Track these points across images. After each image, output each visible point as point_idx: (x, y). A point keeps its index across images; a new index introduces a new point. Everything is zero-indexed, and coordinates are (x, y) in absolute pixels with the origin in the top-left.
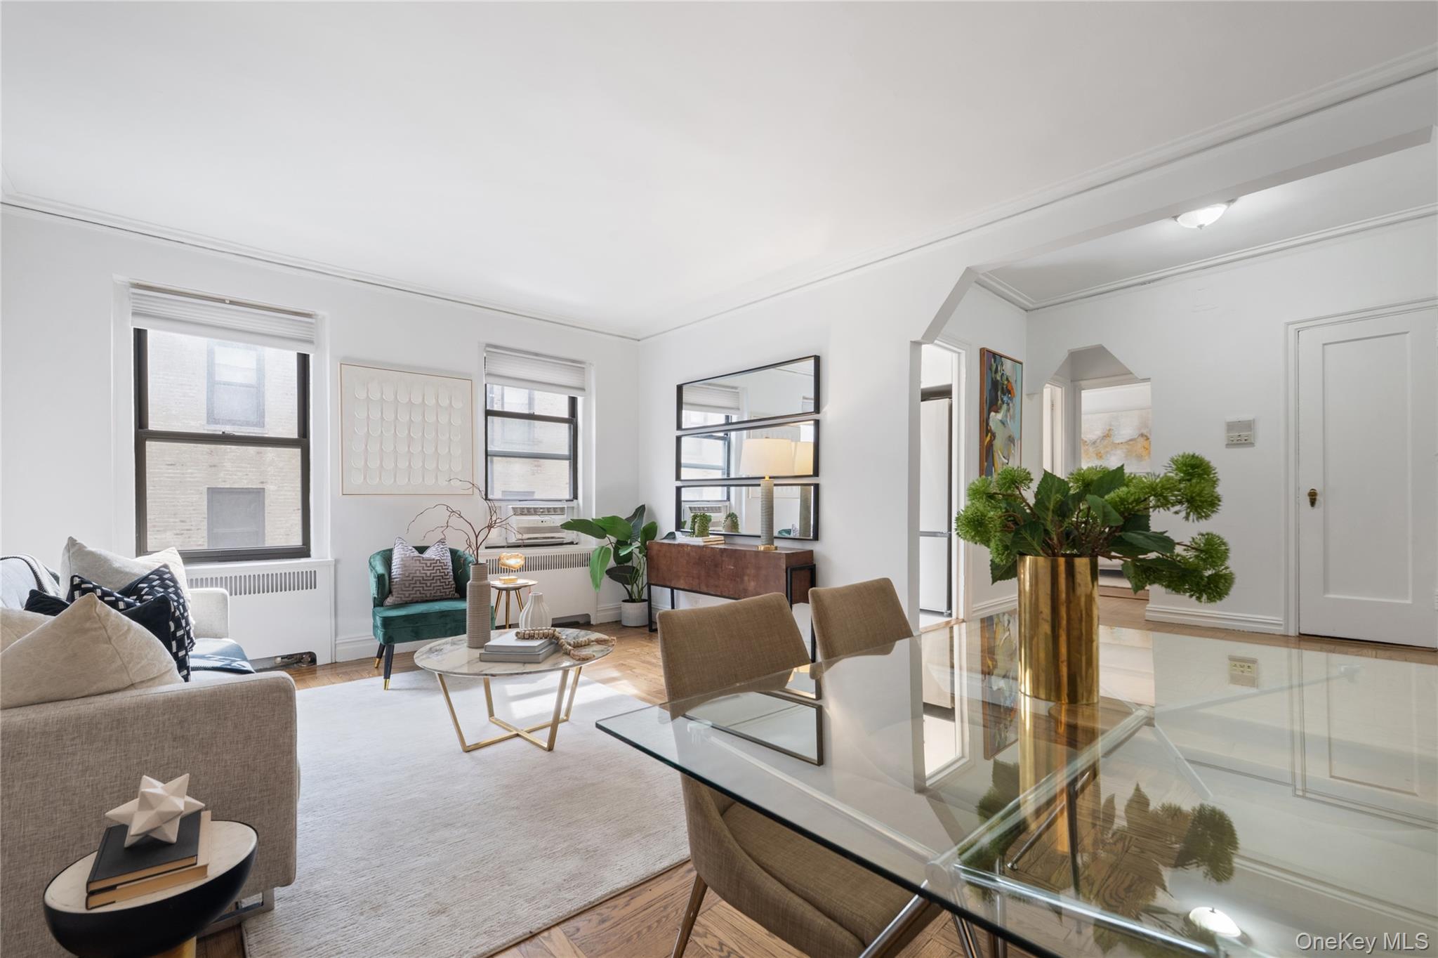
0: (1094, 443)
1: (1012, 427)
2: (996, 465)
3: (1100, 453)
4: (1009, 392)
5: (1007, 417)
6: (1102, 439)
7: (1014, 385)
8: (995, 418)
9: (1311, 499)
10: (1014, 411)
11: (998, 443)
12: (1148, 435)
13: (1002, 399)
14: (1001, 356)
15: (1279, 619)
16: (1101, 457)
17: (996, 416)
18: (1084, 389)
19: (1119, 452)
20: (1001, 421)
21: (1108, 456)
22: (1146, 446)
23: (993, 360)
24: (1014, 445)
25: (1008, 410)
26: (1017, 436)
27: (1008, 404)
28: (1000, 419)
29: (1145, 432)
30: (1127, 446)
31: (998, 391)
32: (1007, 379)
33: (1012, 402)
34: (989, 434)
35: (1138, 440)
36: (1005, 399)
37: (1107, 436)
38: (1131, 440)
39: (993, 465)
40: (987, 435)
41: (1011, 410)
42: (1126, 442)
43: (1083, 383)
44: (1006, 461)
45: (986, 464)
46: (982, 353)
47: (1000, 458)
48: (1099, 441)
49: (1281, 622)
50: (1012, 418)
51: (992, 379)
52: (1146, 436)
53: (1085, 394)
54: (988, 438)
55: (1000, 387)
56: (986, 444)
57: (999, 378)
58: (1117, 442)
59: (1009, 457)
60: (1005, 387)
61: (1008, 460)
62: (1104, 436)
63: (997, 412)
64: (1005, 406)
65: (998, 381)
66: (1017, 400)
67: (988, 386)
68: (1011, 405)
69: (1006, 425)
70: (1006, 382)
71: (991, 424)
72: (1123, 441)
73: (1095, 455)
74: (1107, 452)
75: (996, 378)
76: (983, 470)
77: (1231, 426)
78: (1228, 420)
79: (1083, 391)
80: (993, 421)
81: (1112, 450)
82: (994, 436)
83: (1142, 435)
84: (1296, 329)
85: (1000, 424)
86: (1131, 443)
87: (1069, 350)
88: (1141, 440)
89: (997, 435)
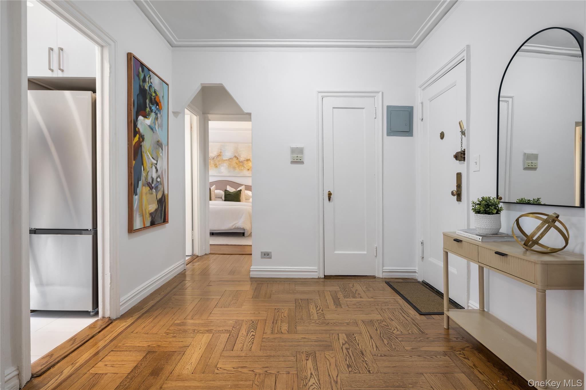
0: (213, 158)
1: (160, 135)
2: (145, 165)
3: (216, 164)
4: (157, 104)
5: (155, 124)
6: (217, 157)
7: (161, 99)
8: (143, 123)
9: (329, 197)
10: (162, 121)
11: (147, 145)
12: (238, 157)
13: (150, 108)
14: (149, 70)
15: (314, 268)
16: (217, 167)
17: (144, 120)
18: (210, 120)
19: (225, 165)
20: (149, 126)
21: (220, 166)
22: (237, 163)
23: (140, 69)
24: (162, 149)
25: (157, 119)
26: (164, 142)
27: (156, 114)
28: (149, 124)
29: (236, 155)
30: (229, 162)
31: (146, 99)
32: (155, 92)
33: (160, 113)
34: (138, 135)
35: (233, 159)
36: (153, 108)
37: (219, 155)
38: (230, 159)
39: (143, 164)
40: (135, 136)
41: (159, 119)
42: (228, 160)
43: (210, 116)
44: (155, 162)
45: (134, 162)
46: (129, 58)
47: (149, 158)
48: (215, 158)
49: (317, 270)
50: (160, 126)
51: (140, 86)
52: (237, 157)
53: (210, 123)
54: (136, 139)
55: (148, 97)
56: (134, 143)
57: (147, 88)
58: (224, 159)
59: (158, 158)
60: (153, 97)
61: (157, 161)
62: (218, 155)
63: (145, 116)
64: (153, 115)
65: (146, 90)
66: (164, 111)
67: (136, 91)
68: (159, 115)
69: (154, 131)
70: (154, 94)
71: (139, 126)
72: (227, 159)
73: (214, 166)
74: (220, 164)
75: (144, 87)
76: (131, 168)
77: (293, 151)
78: (292, 147)
79: (209, 122)
80: (141, 123)
81: (222, 163)
82: (142, 138)
83: (235, 157)
84: (322, 96)
85: (148, 128)
86: (230, 160)
87: (201, 84)
88: (235, 159)
89: (145, 137)
